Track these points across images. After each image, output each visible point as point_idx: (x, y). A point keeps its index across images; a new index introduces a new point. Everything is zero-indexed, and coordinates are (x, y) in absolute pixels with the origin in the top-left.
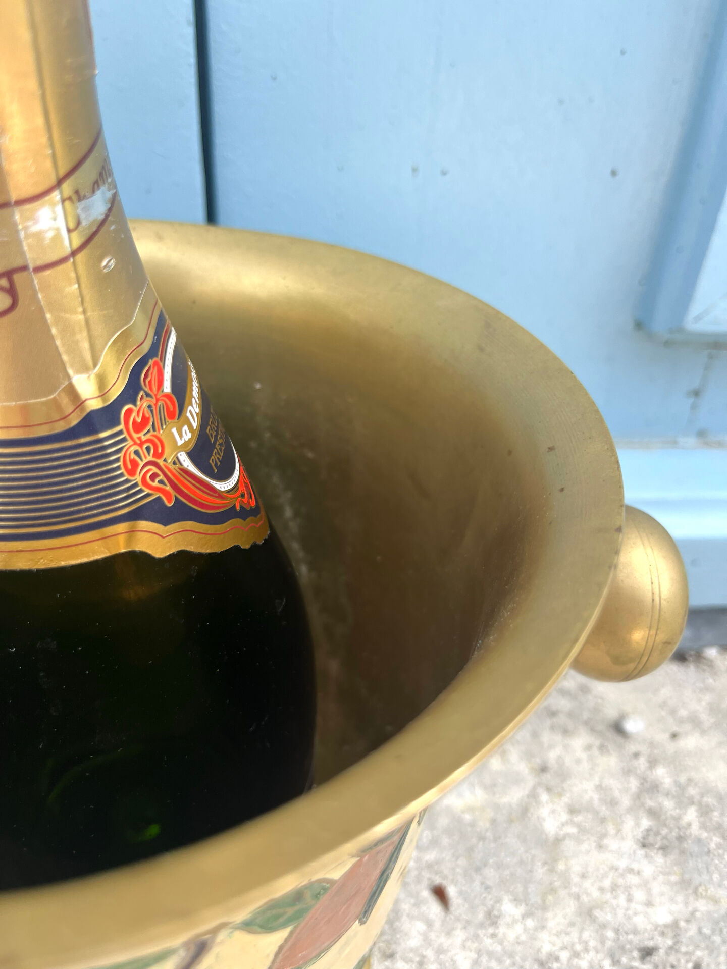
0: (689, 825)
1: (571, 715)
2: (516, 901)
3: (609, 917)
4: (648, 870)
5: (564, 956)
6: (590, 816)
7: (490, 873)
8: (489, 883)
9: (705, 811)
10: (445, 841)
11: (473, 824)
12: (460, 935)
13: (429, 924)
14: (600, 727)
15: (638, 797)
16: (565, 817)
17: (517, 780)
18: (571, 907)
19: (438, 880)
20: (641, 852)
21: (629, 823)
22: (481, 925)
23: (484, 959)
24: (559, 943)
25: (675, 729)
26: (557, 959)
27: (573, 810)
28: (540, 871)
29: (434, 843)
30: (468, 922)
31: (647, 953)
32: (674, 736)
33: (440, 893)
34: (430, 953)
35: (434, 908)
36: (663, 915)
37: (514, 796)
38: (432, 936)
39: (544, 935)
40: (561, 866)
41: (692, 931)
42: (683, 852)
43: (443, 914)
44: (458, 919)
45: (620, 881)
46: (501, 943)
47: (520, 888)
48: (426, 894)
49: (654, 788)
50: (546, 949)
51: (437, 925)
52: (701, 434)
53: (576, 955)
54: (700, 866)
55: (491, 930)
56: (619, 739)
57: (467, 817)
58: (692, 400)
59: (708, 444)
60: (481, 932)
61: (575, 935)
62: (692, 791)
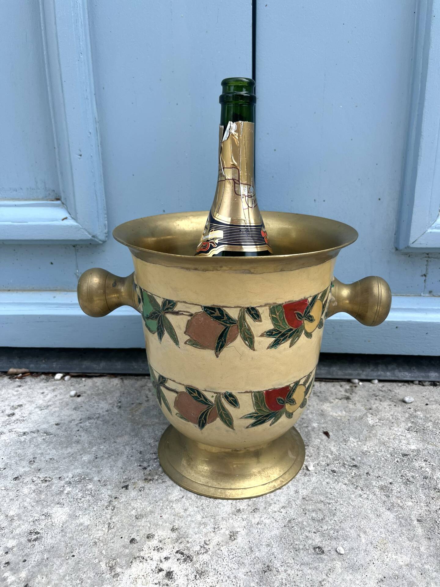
0: (429, 427)
1: (384, 397)
2: (355, 438)
3: (391, 445)
4: (409, 436)
5: (371, 452)
6: (388, 422)
7: (346, 431)
8: (345, 433)
9: (435, 424)
10: (330, 422)
11: (341, 420)
12: (333, 443)
13: (322, 440)
14: (395, 401)
15: (409, 418)
16: (377, 421)
17: (360, 411)
18: (376, 441)
19: (325, 431)
20: (406, 431)
21: (403, 424)
22: (341, 442)
23: (341, 449)
24: (370, 449)
25: (428, 403)
26: (369, 452)
27: (380, 420)
28: (365, 432)
29: (326, 423)
30: (336, 441)
31: (405, 455)
32: (427, 404)
33: (326, 434)
34: (321, 446)
35: (324, 437)
36: (413, 447)
37: (358, 414)
38: (322, 443)
39: (366, 446)
40: (374, 432)
41: (425, 452)
42: (424, 433)
43: (328, 439)
44: (333, 440)
45: (397, 438)
46: (348, 446)
47: (357, 436)
48: (322, 434)
49: (416, 417)
50: (366, 449)
51: (325, 441)
52: (430, 292)
53: (377, 452)
54: (432, 437)
55: (345, 443)
56: (403, 404)
57: (339, 418)
58: (424, 277)
59: (434, 296)
60: (341, 444)
61: (377, 448)
62: (432, 418)
